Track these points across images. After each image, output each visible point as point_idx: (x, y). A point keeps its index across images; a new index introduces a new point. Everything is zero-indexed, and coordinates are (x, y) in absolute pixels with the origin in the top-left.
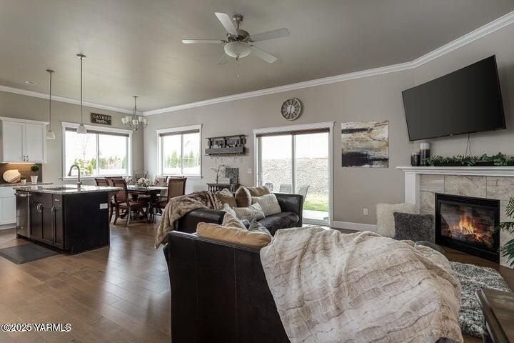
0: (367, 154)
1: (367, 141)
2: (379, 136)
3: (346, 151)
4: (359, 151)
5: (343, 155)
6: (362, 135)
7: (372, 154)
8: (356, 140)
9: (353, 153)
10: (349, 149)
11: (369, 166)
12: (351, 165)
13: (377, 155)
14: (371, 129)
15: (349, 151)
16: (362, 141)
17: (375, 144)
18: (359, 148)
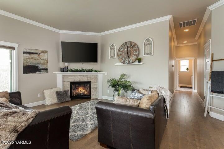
0: (38, 66)
1: (38, 59)
2: (44, 58)
3: (26, 64)
4: (34, 64)
5: (24, 66)
6: (35, 56)
7: (41, 66)
8: (32, 58)
9: (30, 65)
10: (27, 63)
11: (39, 72)
12: (29, 72)
13: (43, 67)
14: (40, 54)
15: (28, 64)
16: (35, 59)
17: (42, 62)
18: (34, 63)
